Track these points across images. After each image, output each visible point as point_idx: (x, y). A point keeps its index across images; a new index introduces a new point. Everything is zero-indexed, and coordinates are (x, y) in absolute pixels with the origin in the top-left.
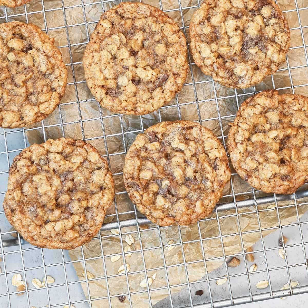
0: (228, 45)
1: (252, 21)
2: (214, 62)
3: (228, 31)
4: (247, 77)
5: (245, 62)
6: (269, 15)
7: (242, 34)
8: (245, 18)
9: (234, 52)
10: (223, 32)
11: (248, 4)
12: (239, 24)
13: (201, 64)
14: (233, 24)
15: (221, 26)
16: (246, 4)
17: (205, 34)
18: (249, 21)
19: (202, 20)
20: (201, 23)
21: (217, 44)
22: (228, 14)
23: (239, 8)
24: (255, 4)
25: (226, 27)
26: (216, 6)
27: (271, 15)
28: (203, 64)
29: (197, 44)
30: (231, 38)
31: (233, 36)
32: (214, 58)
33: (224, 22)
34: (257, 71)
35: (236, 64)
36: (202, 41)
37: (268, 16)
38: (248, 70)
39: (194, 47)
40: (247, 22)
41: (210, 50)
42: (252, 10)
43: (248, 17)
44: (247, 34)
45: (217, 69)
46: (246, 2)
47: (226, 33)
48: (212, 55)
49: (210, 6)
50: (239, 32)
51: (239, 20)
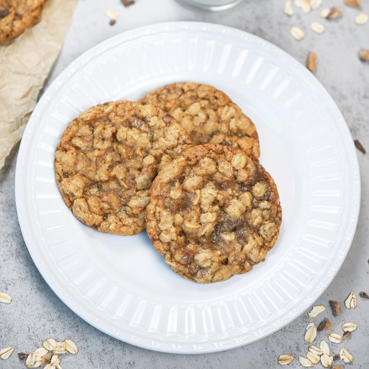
0: (196, 222)
1: (238, 198)
2: (173, 240)
3: (202, 203)
4: (210, 271)
5: (213, 250)
6: (262, 195)
7: (220, 212)
8: (230, 191)
9: (203, 234)
10: (196, 202)
11: (239, 173)
12: (220, 197)
13: (155, 237)
14: (211, 196)
15: (195, 194)
16: (236, 173)
17: (171, 199)
18: (233, 196)
19: (173, 179)
20: (171, 183)
21: (183, 216)
22: (208, 180)
23: (225, 176)
24: (248, 177)
25: (201, 197)
26: (197, 164)
27: (264, 195)
28: (157, 237)
29: (158, 209)
30: (204, 213)
31: (207, 212)
32: (175, 235)
33: (200, 189)
34: (224, 266)
35: (200, 249)
36: (165, 208)
37: (260, 197)
38: (214, 262)
39: (152, 212)
40: (231, 197)
41: (173, 223)
42: (242, 184)
43: (234, 191)
44: (225, 212)
45: (174, 251)
46: (237, 171)
47: (199, 204)
48: (173, 230)
49: (189, 162)
50: (216, 207)
51: (221, 192)
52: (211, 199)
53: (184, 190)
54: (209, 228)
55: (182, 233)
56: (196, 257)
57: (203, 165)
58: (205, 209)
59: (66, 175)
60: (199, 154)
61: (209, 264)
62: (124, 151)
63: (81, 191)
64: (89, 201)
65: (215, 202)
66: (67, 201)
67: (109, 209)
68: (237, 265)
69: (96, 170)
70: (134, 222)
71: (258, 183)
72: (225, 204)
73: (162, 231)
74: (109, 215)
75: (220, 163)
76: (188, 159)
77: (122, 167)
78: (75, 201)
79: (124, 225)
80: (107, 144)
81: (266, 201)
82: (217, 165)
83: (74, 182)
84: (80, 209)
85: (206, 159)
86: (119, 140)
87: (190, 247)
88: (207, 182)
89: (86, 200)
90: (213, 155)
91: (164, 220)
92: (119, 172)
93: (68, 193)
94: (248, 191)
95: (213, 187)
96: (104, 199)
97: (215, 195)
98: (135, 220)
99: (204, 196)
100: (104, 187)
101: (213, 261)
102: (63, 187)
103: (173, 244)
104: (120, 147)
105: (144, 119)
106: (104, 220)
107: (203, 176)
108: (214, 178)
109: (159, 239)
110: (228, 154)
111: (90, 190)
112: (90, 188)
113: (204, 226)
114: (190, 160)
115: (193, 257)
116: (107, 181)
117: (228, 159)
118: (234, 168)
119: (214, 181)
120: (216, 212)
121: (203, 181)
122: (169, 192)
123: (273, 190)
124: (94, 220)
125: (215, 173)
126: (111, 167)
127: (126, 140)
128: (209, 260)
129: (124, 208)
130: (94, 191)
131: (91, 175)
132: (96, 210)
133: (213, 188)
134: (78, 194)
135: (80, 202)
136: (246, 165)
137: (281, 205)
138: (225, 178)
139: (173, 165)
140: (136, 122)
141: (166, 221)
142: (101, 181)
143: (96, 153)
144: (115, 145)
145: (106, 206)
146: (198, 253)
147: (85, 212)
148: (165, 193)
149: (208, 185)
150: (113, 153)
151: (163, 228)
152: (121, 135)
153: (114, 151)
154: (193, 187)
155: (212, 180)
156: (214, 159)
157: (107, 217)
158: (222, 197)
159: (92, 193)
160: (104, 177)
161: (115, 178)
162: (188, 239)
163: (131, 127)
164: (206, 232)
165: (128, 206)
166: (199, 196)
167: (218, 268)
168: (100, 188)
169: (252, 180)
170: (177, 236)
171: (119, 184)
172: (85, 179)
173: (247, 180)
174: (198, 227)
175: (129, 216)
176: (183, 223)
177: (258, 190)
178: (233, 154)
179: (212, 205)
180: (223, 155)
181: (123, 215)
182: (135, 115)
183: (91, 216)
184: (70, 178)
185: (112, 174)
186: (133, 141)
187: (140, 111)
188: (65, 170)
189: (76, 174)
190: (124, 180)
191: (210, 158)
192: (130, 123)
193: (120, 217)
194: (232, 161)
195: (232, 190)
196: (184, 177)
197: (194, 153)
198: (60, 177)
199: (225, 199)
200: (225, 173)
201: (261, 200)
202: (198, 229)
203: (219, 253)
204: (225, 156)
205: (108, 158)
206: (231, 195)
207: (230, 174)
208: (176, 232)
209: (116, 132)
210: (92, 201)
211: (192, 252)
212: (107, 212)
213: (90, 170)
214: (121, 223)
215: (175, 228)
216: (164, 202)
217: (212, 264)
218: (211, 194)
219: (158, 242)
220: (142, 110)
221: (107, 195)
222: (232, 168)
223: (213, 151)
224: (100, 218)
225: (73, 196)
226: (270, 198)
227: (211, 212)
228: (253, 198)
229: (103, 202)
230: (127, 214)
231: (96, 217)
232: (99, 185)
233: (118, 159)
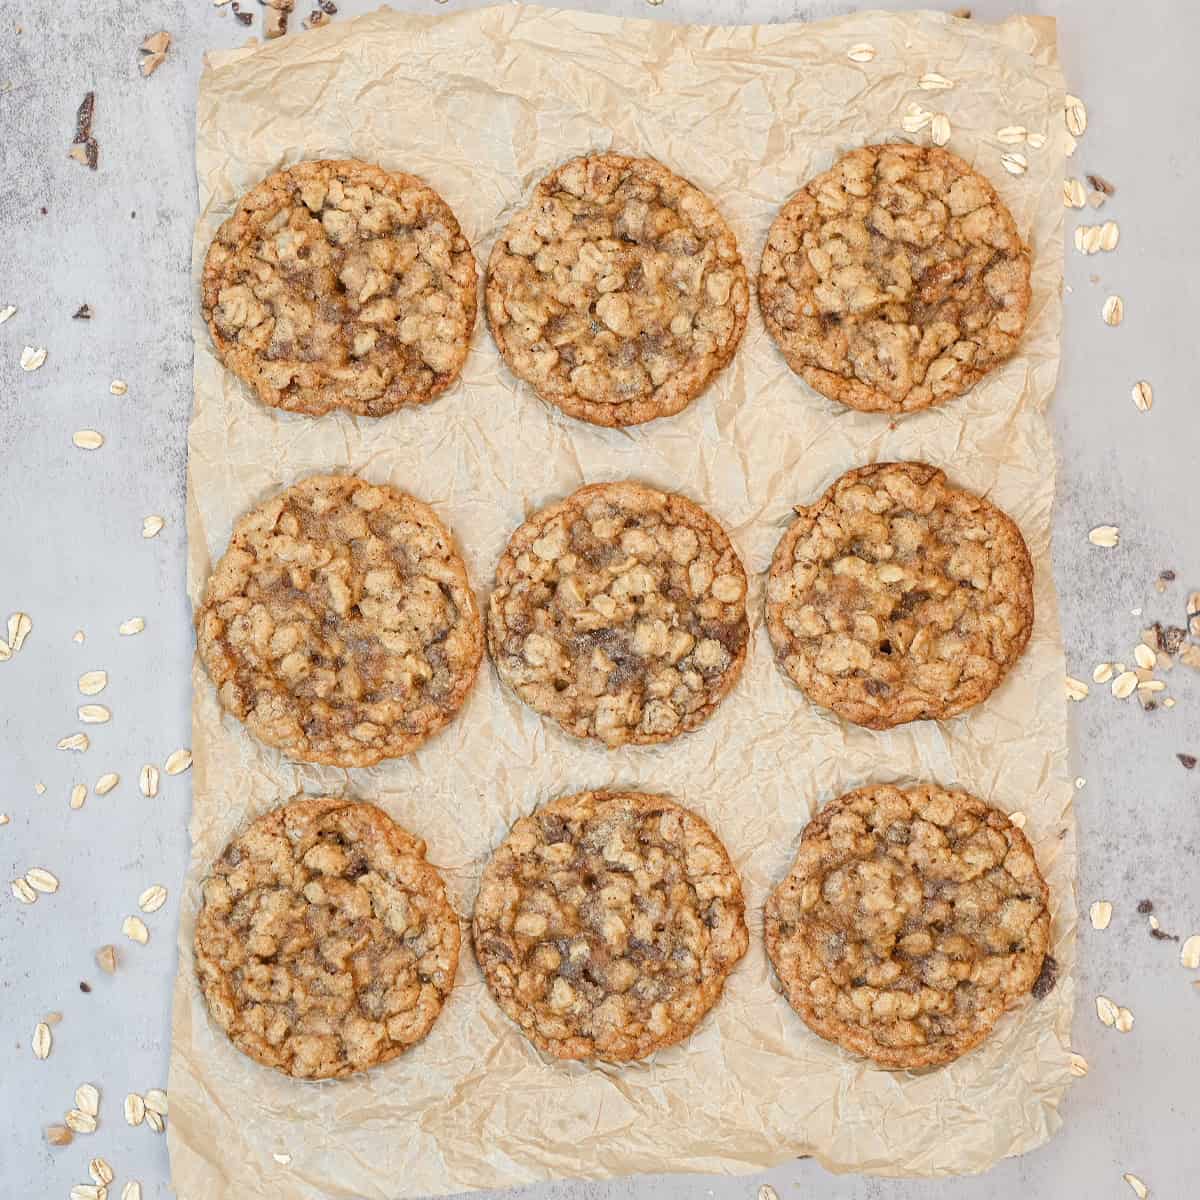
59: (341, 1054)
62: (296, 941)
63: (373, 1025)
64: (394, 1010)
66: (391, 1053)
67: (409, 972)
69: (333, 996)
70: (436, 922)
74: (421, 972)
77: (328, 946)
78: (392, 1037)
79: (441, 942)
80: (281, 975)
83: (355, 1039)
84: (408, 1027)
86: (274, 950)
89: (392, 1016)
92: (335, 952)
93: (377, 1051)
96: (391, 982)
98: (430, 919)
100: (365, 980)
102: (366, 1061)
104: (287, 949)
105: (234, 902)
106: (429, 981)
111: (371, 1007)
112: (367, 1008)
116: (354, 974)
124: (431, 1000)
126: (328, 968)
127: (274, 937)
129: (407, 943)
130: (371, 1000)
131: (342, 1006)
132: (411, 995)
134: (380, 1030)
135: (395, 1028)
140: (239, 917)
142: (355, 986)
143: (299, 995)
144: (284, 959)
145: (403, 977)
147: (415, 1018)
150: (300, 962)
152: (265, 947)
153: (294, 962)
157: (425, 975)
159: (376, 1004)
160: (346, 981)
161: (348, 960)
163: (249, 928)
165: (403, 934)
168: (366, 989)
171: (358, 952)
172: (348, 1019)
175: (423, 931)
181: (421, 945)
182: (226, 919)
183: (422, 1007)
184: (349, 1048)
185: (340, 964)
186: (277, 924)
187: (217, 909)
188: (332, 1057)
189: (339, 1035)
190: (352, 940)
192: (241, 929)
193: (425, 949)
198: (345, 1066)
205: (309, 972)
209: (257, 956)
210: (393, 1005)
212: (414, 974)
213: (333, 1008)
214: (438, 947)
220: (217, 905)
221: (382, 975)
224: (426, 988)
225: (382, 1041)
229: (395, 983)
230: (418, 937)
231: (424, 996)
232: (360, 991)
233: (311, 953)
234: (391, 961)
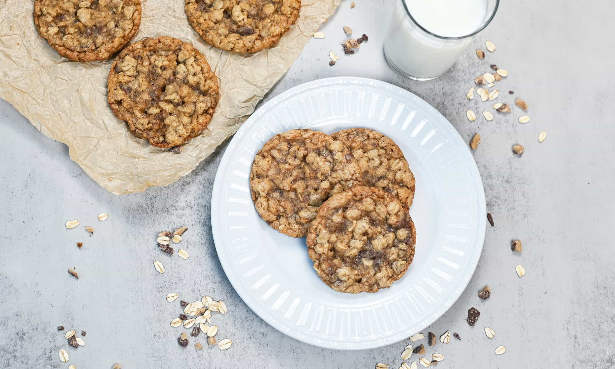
52: (363, 230)
53: (345, 217)
54: (354, 252)
55: (333, 249)
56: (338, 271)
57: (364, 203)
58: (356, 236)
59: (259, 176)
60: (365, 193)
61: (346, 279)
62: (308, 171)
63: (266, 192)
64: (270, 202)
65: (365, 233)
66: (253, 196)
67: (283, 213)
68: (367, 286)
69: (282, 180)
70: (299, 229)
71: (403, 229)
72: (372, 237)
73: (317, 243)
74: (281, 217)
75: (378, 205)
76: (355, 195)
77: (303, 183)
78: (259, 198)
79: (291, 229)
80: (297, 162)
81: (404, 244)
82: (376, 205)
83: (263, 184)
84: (261, 206)
85: (369, 199)
86: (308, 162)
87: (336, 261)
88: (364, 216)
89: (268, 201)
90: (375, 197)
91: (322, 236)
92: (300, 186)
93: (255, 191)
94: (393, 232)
95: (368, 221)
96: (281, 204)
97: (367, 228)
98: (301, 227)
99: (358, 227)
100: (285, 194)
101: (350, 278)
102: (253, 185)
103: (324, 256)
104: (306, 167)
105: (331, 152)
106: (277, 219)
107: (362, 211)
108: (370, 215)
109: (313, 249)
110: (386, 200)
111: (273, 193)
112: (274, 192)
113: (351, 249)
114: (356, 196)
115: (336, 269)
116: (289, 191)
117: (385, 204)
118: (388, 212)
119: (369, 217)
120: (364, 241)
121: (361, 215)
122: (332, 215)
123: (412, 237)
124: (269, 218)
125: (373, 211)
126: (294, 181)
127: (312, 163)
128: (347, 276)
129: (295, 215)
130: (276, 195)
131: (277, 182)
132: (274, 210)
133: (367, 223)
134: (263, 194)
135: (263, 201)
136: (398, 212)
137: (415, 249)
138: (379, 217)
139: (342, 197)
140: (324, 152)
141: (323, 237)
142: (284, 190)
143: (287, 166)
144: (303, 165)
145: (281, 209)
146: (340, 268)
147: (264, 209)
148: (329, 215)
149: (364, 219)
150: (300, 170)
151: (319, 241)
152: (310, 159)
153: (301, 168)
154: (352, 217)
155: (368, 216)
156: (374, 201)
157: (280, 219)
158: (372, 231)
159: (274, 196)
160: (287, 188)
161: (295, 190)
162: (336, 255)
163: (319, 155)
164: (351, 255)
165: (298, 214)
166: (354, 225)
167: (352, 284)
168: (281, 194)
169: (398, 225)
170: (328, 251)
171: (297, 195)
172: (272, 183)
173: (395, 224)
174: (346, 249)
175: (297, 223)
176: (336, 242)
177: (401, 234)
178: (391, 201)
179: (362, 235)
180: (383, 199)
181: (292, 221)
182: (325, 147)
183: (268, 214)
184: (260, 180)
185: (294, 186)
186: (317, 166)
187: (330, 144)
188: (259, 172)
189: (266, 178)
190: (302, 194)
191: (372, 199)
192: (320, 152)
193: (290, 221)
194: (388, 206)
195: (381, 228)
196: (347, 208)
197: (360, 191)
198: (254, 176)
199: (373, 233)
200: (380, 214)
201: (401, 242)
202: (346, 250)
203: (356, 272)
204: (384, 200)
205: (295, 173)
206: (379, 232)
207: (383, 216)
208: (328, 248)
209: (307, 155)
210: (272, 203)
211: (336, 265)
212: (281, 214)
213: (278, 178)
214: (289, 227)
215: (328, 244)
216: (326, 222)
217: (348, 280)
218: (364, 227)
219: (312, 250)
220: (332, 144)
221: (285, 202)
222: (386, 212)
223: (376, 194)
224: (275, 217)
225: (259, 194)
226: (409, 242)
227: (359, 240)
228: (396, 238)
229: (280, 205)
230: (295, 220)
231: (272, 215)
232: (281, 191)
233: (302, 176)
234: (289, 206)
